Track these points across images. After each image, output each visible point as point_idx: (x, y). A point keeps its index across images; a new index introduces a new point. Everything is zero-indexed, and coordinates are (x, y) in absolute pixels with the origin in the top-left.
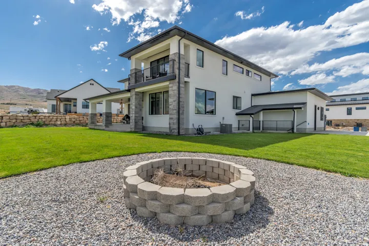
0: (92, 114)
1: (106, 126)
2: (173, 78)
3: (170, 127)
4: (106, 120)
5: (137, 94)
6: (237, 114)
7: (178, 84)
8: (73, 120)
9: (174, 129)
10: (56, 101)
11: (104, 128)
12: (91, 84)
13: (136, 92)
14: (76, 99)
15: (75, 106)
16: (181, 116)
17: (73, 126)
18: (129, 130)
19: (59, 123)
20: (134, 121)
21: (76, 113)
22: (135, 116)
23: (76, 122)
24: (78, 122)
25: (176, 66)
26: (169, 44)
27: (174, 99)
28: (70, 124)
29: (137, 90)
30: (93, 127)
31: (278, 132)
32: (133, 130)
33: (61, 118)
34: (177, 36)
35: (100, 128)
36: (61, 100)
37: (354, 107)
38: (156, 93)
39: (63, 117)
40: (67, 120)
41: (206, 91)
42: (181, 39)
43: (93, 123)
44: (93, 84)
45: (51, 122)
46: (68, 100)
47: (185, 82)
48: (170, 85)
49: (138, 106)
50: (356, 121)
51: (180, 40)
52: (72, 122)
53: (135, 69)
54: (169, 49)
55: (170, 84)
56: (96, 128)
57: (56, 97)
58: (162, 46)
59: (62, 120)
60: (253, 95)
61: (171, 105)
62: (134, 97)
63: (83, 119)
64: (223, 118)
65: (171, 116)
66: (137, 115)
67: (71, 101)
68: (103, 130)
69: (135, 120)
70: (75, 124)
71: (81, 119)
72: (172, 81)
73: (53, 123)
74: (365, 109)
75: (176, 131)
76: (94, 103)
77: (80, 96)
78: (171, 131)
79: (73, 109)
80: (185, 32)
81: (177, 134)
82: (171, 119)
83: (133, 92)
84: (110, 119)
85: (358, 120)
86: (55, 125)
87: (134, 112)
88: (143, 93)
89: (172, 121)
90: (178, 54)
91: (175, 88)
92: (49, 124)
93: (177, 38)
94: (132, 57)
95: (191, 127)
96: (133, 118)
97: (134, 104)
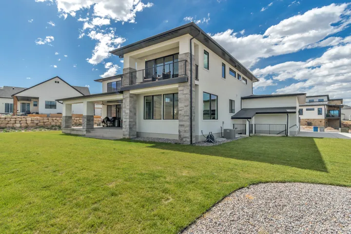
0: (66, 117)
1: (88, 131)
2: (183, 81)
3: (180, 136)
4: (87, 124)
5: (132, 96)
6: (232, 118)
7: (190, 88)
8: (36, 122)
9: (185, 137)
10: (13, 100)
11: (85, 133)
12: (56, 82)
13: (131, 94)
14: (38, 98)
15: (35, 105)
16: (193, 123)
17: (36, 128)
18: (122, 137)
19: (18, 125)
20: (128, 126)
21: (37, 113)
22: (130, 122)
23: (39, 124)
24: (42, 124)
25: (188, 67)
26: (178, 43)
27: (186, 104)
28: (32, 127)
29: (132, 92)
30: (68, 132)
31: (271, 135)
32: (127, 137)
33: (20, 120)
34: (188, 35)
35: (80, 133)
36: (18, 99)
37: (304, 109)
38: (153, 96)
39: (23, 119)
40: (29, 122)
41: (210, 94)
42: (193, 38)
43: (67, 127)
44: (58, 82)
45: (8, 125)
46: (28, 99)
47: (196, 85)
48: (179, 89)
49: (132, 110)
50: (307, 121)
51: (191, 39)
52: (35, 125)
53: (130, 68)
54: (178, 47)
55: (179, 87)
56: (73, 132)
57: (13, 95)
58: (168, 44)
59: (21, 122)
60: (243, 98)
61: (181, 110)
62: (128, 100)
63: (48, 120)
64: (223, 122)
65: (182, 123)
66: (132, 120)
67: (31, 100)
68: (84, 136)
69: (130, 125)
70: (37, 126)
71: (45, 121)
72: (182, 84)
73: (11, 125)
74: (314, 110)
75: (189, 140)
76: (69, 104)
77: (45, 95)
78: (182, 139)
79: (32, 108)
80: (199, 31)
81: (189, 143)
82: (181, 126)
83: (127, 95)
84: (91, 123)
85: (308, 119)
86: (14, 128)
87: (128, 117)
88: (138, 95)
89: (182, 129)
90: (190, 54)
91: (187, 91)
92: (6, 127)
93: (188, 37)
94: (124, 55)
95: (200, 134)
96: (128, 123)
97: (128, 107)
